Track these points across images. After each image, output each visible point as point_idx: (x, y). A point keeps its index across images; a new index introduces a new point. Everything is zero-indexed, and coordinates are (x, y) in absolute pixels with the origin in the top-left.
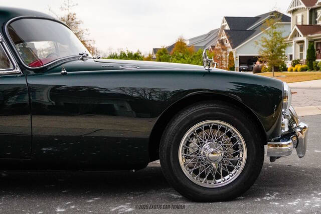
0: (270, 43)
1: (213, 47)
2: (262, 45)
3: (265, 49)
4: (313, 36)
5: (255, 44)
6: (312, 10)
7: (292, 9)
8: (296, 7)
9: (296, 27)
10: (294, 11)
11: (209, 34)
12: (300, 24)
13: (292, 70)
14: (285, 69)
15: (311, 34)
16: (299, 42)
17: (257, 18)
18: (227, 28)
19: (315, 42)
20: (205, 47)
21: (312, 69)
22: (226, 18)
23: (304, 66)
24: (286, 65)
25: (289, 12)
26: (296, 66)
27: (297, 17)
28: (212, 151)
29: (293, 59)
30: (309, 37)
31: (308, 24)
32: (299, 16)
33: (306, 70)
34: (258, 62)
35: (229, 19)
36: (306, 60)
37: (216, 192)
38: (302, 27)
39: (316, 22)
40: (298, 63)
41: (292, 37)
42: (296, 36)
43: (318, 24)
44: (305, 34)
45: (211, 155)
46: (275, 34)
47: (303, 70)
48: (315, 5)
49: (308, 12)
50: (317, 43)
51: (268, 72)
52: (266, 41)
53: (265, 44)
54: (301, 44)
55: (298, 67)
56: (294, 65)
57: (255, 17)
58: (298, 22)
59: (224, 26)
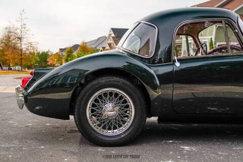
1: (104, 48)
11: (98, 39)
18: (113, 35)
20: (96, 48)
22: (113, 29)
59: (110, 34)
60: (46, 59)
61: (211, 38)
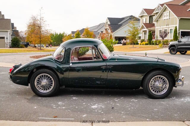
0: (132, 32)
1: (102, 32)
2: (129, 33)
3: (129, 35)
4: (151, 28)
5: (125, 32)
6: (150, 16)
7: (141, 15)
8: (143, 15)
9: (143, 24)
10: (142, 17)
11: (99, 25)
12: (145, 23)
13: (141, 44)
14: (138, 44)
15: (150, 28)
16: (144, 31)
17: (123, 19)
18: (109, 23)
19: (152, 31)
20: (97, 31)
21: (151, 44)
22: (109, 18)
23: (147, 42)
24: (138, 42)
25: (139, 17)
26: (143, 42)
27: (143, 19)
28: (158, 84)
29: (141, 39)
30: (149, 29)
31: (148, 23)
32: (144, 19)
33: (148, 44)
34: (124, 40)
35: (110, 19)
36: (147, 40)
37: (158, 96)
38: (146, 24)
39: (152, 22)
40: (144, 41)
41: (141, 29)
42: (143, 28)
43: (153, 23)
44: (147, 28)
45: (159, 86)
46: (134, 28)
47: (146, 44)
48: (152, 14)
49: (148, 17)
50: (152, 32)
51: (129, 45)
52: (130, 31)
53: (129, 32)
54: (145, 32)
55: (144, 43)
56: (142, 42)
57: (122, 18)
58: (144, 21)
59: (107, 22)
60: (62, 39)
61: (176, 26)
